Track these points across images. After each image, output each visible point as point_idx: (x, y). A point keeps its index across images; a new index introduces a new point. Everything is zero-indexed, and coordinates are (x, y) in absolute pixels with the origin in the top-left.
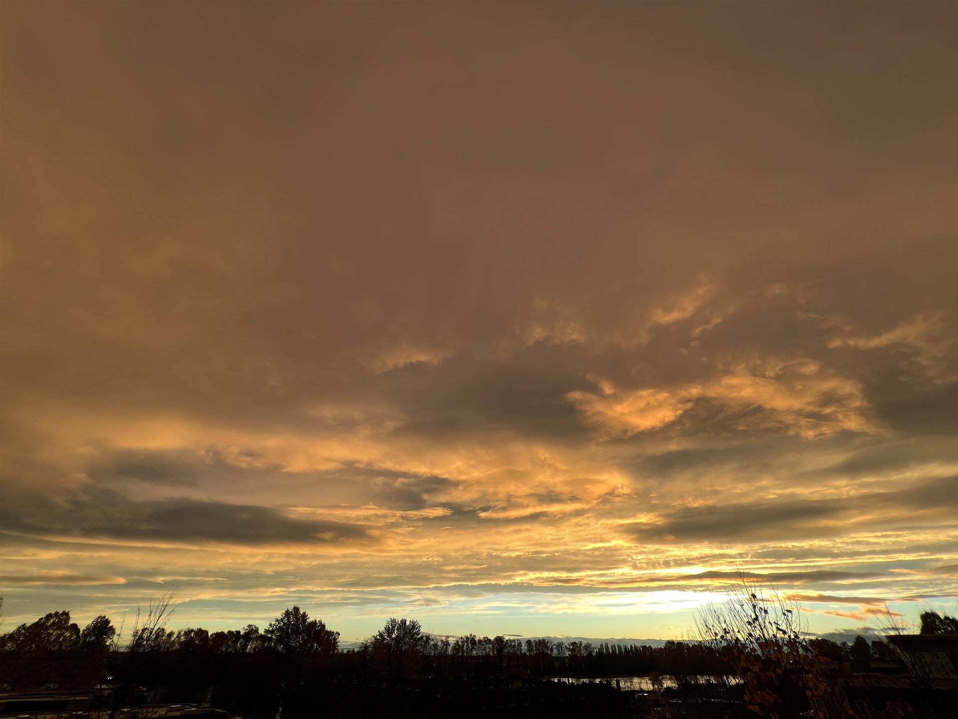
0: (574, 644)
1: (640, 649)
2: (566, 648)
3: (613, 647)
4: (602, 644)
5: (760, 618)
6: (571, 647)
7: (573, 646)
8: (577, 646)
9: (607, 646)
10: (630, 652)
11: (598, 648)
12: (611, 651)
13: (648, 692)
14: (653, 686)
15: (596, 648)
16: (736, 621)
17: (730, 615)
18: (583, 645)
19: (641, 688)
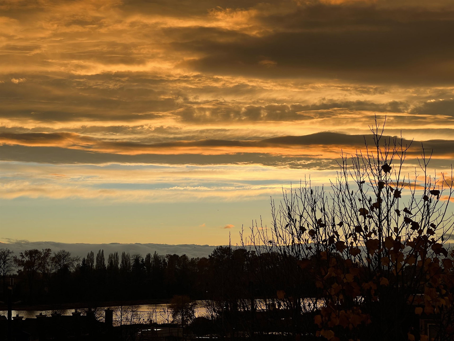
0: (33, 253)
1: (164, 260)
2: (16, 260)
3: (113, 258)
4: (92, 254)
5: (384, 204)
6: (26, 259)
7: (31, 257)
8: (39, 258)
9: (101, 256)
10: (144, 264)
11: (81, 259)
12: (107, 264)
13: (163, 326)
14: (174, 316)
15: (77, 260)
16: (342, 208)
17: (336, 199)
18: (52, 255)
19: (151, 321)
